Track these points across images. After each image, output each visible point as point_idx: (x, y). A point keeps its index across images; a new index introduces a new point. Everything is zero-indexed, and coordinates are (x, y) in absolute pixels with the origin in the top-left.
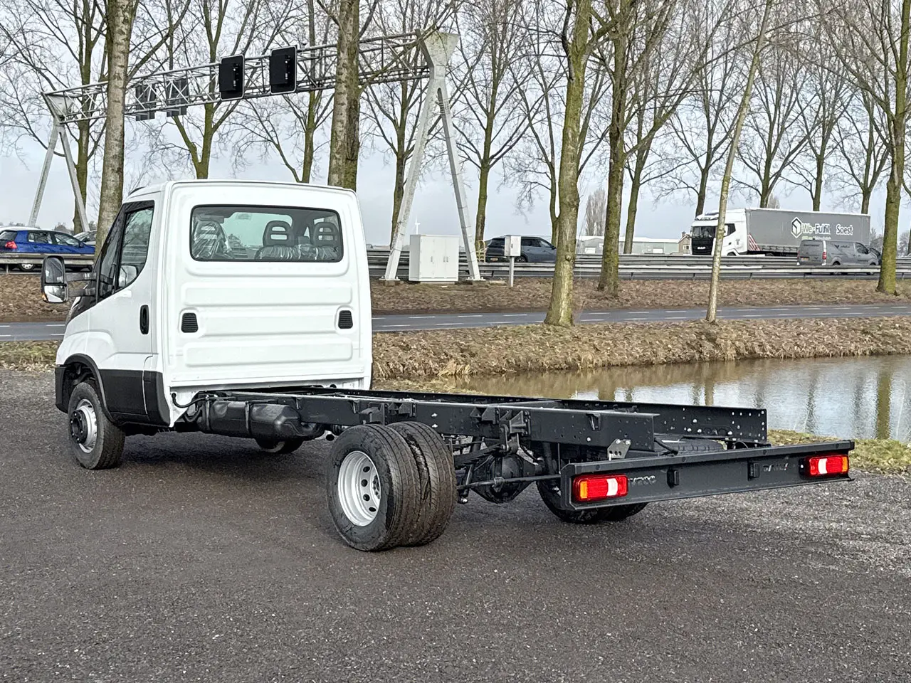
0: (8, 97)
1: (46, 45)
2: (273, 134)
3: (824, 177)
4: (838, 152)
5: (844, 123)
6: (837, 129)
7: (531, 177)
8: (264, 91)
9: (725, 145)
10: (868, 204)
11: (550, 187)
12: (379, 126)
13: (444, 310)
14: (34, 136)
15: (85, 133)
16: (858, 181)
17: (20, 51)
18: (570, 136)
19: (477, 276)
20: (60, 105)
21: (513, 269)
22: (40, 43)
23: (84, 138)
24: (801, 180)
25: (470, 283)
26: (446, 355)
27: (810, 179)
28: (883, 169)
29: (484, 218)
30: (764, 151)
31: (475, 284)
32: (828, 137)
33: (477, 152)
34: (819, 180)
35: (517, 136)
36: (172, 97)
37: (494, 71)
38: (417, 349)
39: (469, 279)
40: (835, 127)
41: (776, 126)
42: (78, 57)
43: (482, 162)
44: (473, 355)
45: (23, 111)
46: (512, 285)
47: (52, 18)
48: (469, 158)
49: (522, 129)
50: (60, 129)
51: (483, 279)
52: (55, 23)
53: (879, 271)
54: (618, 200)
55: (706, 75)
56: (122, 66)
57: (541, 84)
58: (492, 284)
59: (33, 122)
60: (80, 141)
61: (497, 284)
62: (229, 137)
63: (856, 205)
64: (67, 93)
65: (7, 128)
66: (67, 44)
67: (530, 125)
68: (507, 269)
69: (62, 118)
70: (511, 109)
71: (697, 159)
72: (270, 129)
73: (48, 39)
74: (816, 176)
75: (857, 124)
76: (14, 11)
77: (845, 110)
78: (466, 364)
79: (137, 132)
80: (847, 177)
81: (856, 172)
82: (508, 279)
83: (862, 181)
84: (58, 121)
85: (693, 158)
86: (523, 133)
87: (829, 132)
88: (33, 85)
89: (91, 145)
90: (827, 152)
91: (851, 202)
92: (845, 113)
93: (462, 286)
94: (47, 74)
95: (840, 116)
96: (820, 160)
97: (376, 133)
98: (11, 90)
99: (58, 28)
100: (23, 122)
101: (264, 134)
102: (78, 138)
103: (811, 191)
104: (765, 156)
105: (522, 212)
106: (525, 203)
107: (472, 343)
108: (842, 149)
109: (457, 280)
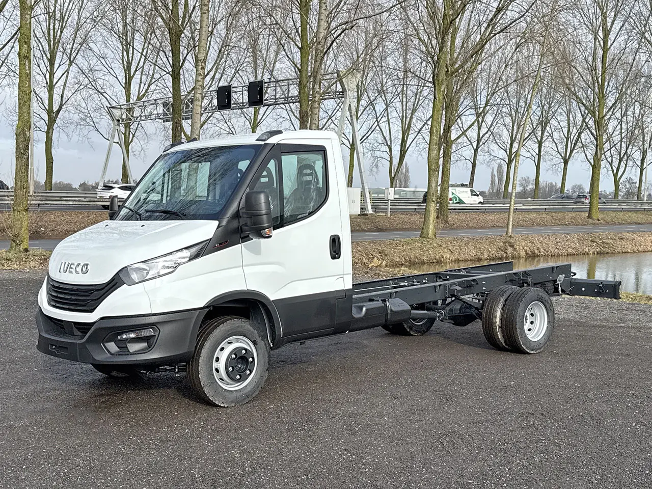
0: (82, 109)
1: (107, 79)
2: (233, 130)
3: (542, 153)
4: (550, 139)
5: (553, 122)
6: (549, 126)
7: (378, 154)
8: (243, 105)
9: (487, 135)
10: (567, 169)
11: (389, 160)
12: (293, 125)
13: (356, 230)
14: (98, 131)
15: (128, 130)
16: (561, 156)
17: (90, 82)
18: (435, 131)
19: (370, 211)
20: (117, 113)
21: (390, 207)
22: (103, 77)
23: (128, 132)
24: (529, 155)
25: (366, 215)
26: (372, 255)
27: (534, 154)
28: (576, 148)
29: (352, 178)
30: (509, 139)
31: (369, 216)
32: (545, 131)
33: (348, 140)
34: (539, 155)
35: (371, 130)
36: (186, 109)
37: (358, 92)
38: (356, 252)
39: (365, 212)
40: (548, 124)
41: (516, 124)
42: (124, 86)
43: (351, 145)
44: (386, 255)
45: (91, 117)
46: (389, 216)
47: (108, 63)
48: (343, 144)
49: (374, 127)
50: (117, 127)
51: (373, 213)
52: (109, 65)
53: (589, 207)
54: (448, 167)
55: (477, 96)
56: (200, 94)
57: (384, 100)
58: (378, 216)
59: (97, 123)
60: (125, 134)
61: (381, 215)
62: (208, 132)
63: (559, 169)
64: (122, 107)
65: (82, 127)
66: (117, 78)
67: (378, 125)
68: (387, 207)
69: (118, 121)
70: (367, 115)
71: (471, 144)
72: (231, 127)
73: (107, 75)
74: (538, 153)
75: (561, 123)
76: (87, 59)
77: (554, 115)
78: (383, 260)
79: (157, 129)
80: (554, 153)
81: (560, 151)
82: (386, 212)
83: (563, 155)
84: (116, 123)
85: (469, 143)
86: (375, 129)
87: (545, 128)
88: (97, 102)
89: (131, 136)
90: (544, 138)
91: (557, 168)
92: (554, 117)
93: (362, 217)
94: (104, 94)
95: (551, 119)
96: (540, 143)
97: (290, 129)
98: (84, 105)
99: (112, 69)
100: (92, 123)
101: (228, 130)
102: (124, 132)
103: (535, 161)
104: (509, 142)
105: (373, 175)
106: (375, 169)
107: (385, 248)
108: (552, 137)
109: (359, 213)
